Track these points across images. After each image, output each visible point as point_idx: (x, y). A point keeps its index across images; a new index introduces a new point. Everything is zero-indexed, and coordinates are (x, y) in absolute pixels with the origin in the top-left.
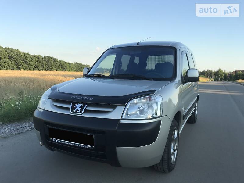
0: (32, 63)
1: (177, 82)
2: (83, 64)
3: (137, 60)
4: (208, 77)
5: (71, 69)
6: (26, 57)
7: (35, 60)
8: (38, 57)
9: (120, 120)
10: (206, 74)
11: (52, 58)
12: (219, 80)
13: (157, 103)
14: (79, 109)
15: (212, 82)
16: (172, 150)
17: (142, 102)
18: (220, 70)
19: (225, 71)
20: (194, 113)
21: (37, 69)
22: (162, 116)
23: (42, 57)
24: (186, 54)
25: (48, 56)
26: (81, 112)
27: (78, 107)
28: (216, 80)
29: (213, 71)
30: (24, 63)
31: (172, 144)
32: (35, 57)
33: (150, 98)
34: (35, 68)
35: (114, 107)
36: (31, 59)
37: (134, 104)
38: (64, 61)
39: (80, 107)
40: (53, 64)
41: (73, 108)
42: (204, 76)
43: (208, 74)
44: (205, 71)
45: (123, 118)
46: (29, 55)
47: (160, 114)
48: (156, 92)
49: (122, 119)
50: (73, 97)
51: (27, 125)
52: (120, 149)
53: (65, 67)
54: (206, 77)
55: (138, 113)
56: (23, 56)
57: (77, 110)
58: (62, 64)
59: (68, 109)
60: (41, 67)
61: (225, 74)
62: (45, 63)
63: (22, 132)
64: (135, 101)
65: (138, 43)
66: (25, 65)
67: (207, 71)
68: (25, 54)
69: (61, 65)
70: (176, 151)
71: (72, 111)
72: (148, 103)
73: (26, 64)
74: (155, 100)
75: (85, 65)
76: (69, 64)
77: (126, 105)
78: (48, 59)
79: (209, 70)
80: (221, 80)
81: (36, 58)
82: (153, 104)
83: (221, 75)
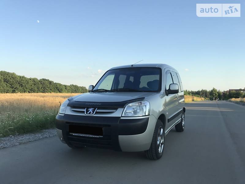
0: (27, 86)
1: (162, 94)
2: (79, 86)
3: (132, 79)
4: (203, 97)
5: (66, 91)
6: (22, 80)
7: (31, 83)
8: (34, 80)
9: (120, 117)
10: (201, 94)
11: (48, 80)
12: (214, 99)
13: (146, 106)
14: (91, 111)
15: (207, 101)
16: (158, 143)
17: (136, 105)
18: (214, 89)
19: (219, 90)
20: (181, 123)
21: (32, 91)
22: (149, 115)
23: (38, 80)
24: (171, 73)
25: (44, 79)
26: (93, 113)
27: (91, 110)
28: (211, 99)
29: (208, 91)
30: (19, 86)
31: (159, 138)
32: (30, 80)
33: (141, 103)
34: (30, 91)
35: (116, 109)
36: (26, 82)
37: (130, 106)
38: (59, 84)
39: (92, 110)
40: (49, 86)
41: (87, 111)
42: (200, 96)
43: (203, 94)
44: (200, 91)
45: (123, 115)
46: (25, 78)
47: (148, 113)
48: (145, 99)
49: (122, 117)
50: (87, 103)
51: (40, 135)
52: (121, 137)
53: (61, 89)
54: (201, 97)
55: (132, 112)
56: (18, 79)
57: (90, 112)
58: (58, 86)
59: (84, 112)
60: (37, 90)
61: (219, 93)
62: (41, 86)
63: (38, 139)
64: (130, 105)
65: (132, 65)
66: (20, 88)
67: (202, 91)
68: (20, 77)
69: (57, 88)
70: (163, 145)
71: (87, 113)
72: (139, 106)
73: (22, 87)
74: (144, 104)
75: (80, 87)
76: (65, 86)
77: (124, 108)
78: (44, 82)
79: (204, 89)
80: (215, 99)
81: (32, 81)
82: (143, 106)
83: (216, 94)
